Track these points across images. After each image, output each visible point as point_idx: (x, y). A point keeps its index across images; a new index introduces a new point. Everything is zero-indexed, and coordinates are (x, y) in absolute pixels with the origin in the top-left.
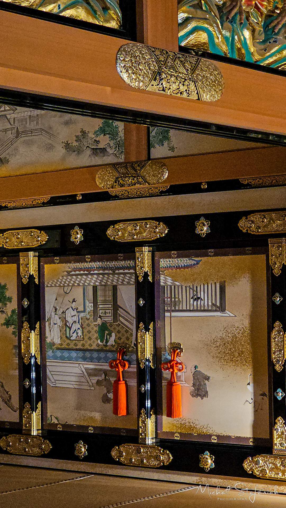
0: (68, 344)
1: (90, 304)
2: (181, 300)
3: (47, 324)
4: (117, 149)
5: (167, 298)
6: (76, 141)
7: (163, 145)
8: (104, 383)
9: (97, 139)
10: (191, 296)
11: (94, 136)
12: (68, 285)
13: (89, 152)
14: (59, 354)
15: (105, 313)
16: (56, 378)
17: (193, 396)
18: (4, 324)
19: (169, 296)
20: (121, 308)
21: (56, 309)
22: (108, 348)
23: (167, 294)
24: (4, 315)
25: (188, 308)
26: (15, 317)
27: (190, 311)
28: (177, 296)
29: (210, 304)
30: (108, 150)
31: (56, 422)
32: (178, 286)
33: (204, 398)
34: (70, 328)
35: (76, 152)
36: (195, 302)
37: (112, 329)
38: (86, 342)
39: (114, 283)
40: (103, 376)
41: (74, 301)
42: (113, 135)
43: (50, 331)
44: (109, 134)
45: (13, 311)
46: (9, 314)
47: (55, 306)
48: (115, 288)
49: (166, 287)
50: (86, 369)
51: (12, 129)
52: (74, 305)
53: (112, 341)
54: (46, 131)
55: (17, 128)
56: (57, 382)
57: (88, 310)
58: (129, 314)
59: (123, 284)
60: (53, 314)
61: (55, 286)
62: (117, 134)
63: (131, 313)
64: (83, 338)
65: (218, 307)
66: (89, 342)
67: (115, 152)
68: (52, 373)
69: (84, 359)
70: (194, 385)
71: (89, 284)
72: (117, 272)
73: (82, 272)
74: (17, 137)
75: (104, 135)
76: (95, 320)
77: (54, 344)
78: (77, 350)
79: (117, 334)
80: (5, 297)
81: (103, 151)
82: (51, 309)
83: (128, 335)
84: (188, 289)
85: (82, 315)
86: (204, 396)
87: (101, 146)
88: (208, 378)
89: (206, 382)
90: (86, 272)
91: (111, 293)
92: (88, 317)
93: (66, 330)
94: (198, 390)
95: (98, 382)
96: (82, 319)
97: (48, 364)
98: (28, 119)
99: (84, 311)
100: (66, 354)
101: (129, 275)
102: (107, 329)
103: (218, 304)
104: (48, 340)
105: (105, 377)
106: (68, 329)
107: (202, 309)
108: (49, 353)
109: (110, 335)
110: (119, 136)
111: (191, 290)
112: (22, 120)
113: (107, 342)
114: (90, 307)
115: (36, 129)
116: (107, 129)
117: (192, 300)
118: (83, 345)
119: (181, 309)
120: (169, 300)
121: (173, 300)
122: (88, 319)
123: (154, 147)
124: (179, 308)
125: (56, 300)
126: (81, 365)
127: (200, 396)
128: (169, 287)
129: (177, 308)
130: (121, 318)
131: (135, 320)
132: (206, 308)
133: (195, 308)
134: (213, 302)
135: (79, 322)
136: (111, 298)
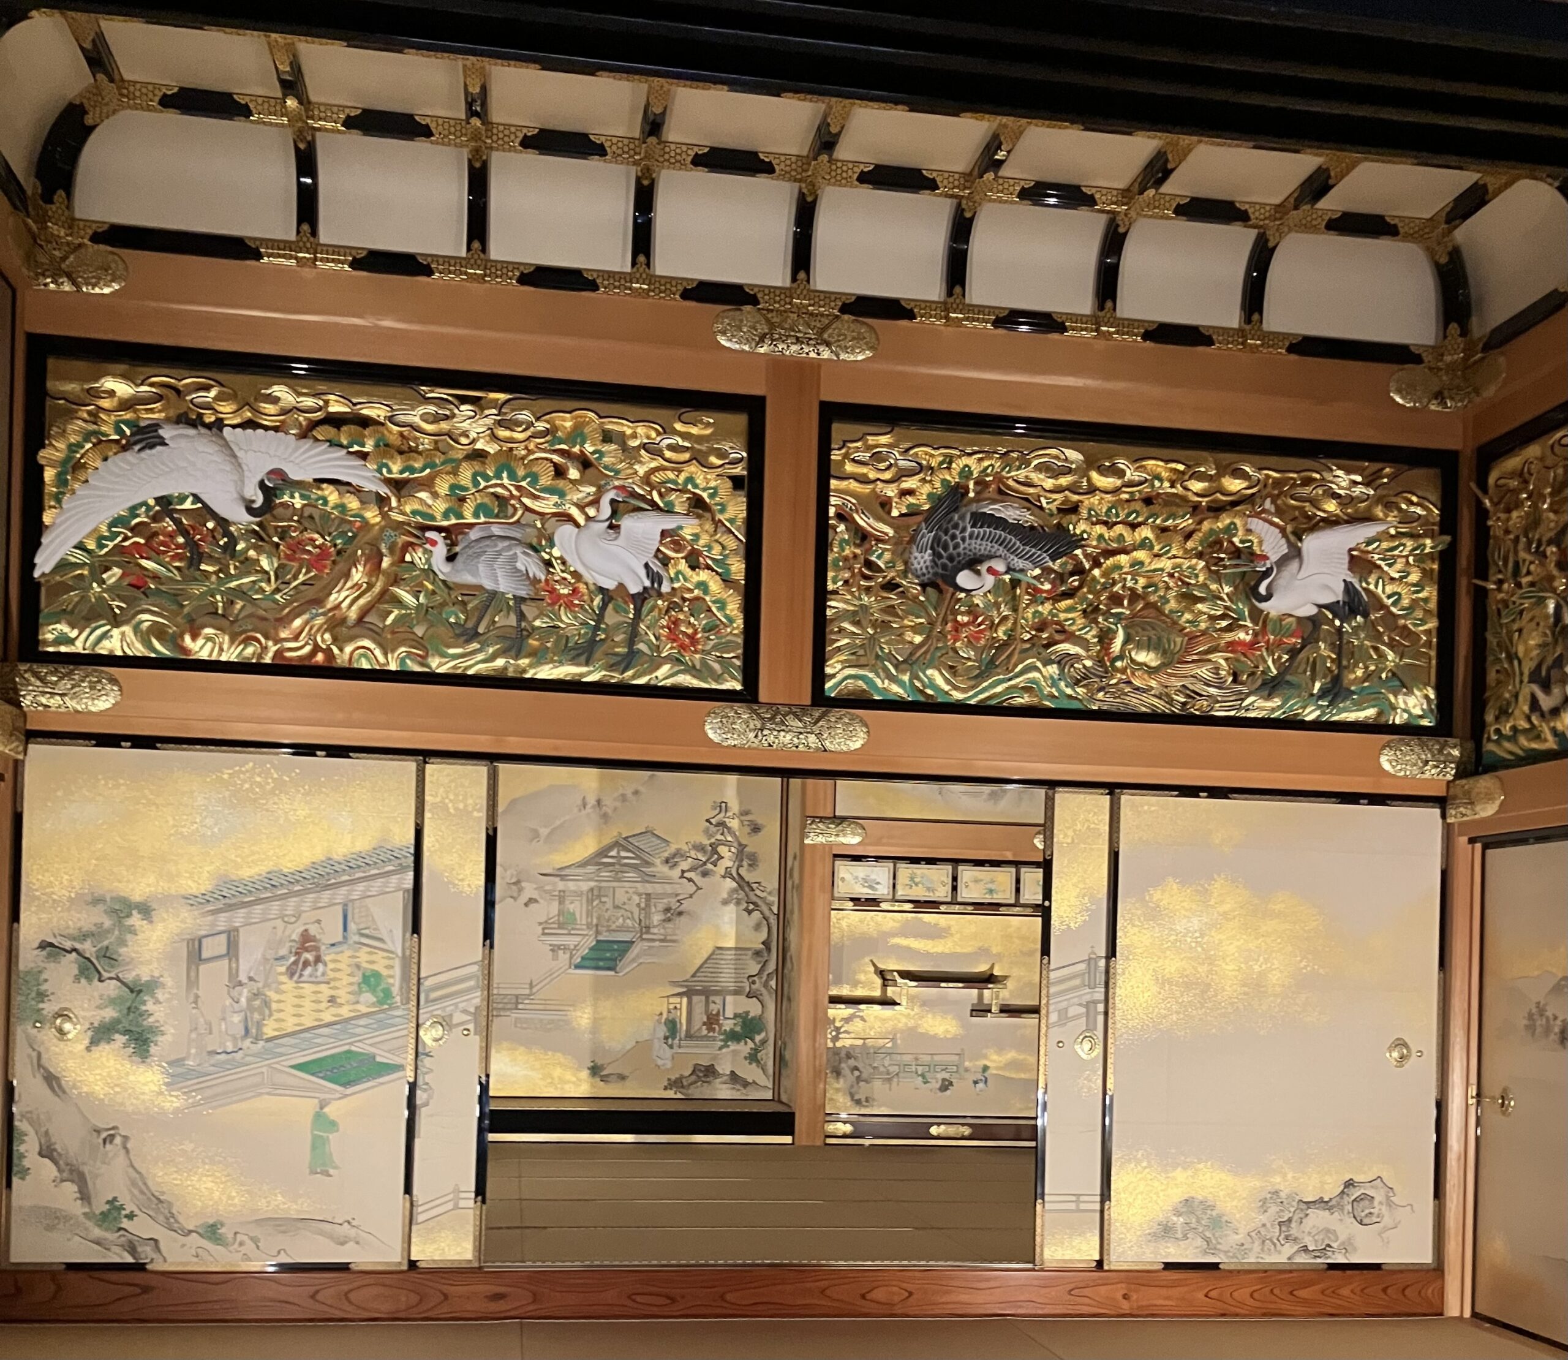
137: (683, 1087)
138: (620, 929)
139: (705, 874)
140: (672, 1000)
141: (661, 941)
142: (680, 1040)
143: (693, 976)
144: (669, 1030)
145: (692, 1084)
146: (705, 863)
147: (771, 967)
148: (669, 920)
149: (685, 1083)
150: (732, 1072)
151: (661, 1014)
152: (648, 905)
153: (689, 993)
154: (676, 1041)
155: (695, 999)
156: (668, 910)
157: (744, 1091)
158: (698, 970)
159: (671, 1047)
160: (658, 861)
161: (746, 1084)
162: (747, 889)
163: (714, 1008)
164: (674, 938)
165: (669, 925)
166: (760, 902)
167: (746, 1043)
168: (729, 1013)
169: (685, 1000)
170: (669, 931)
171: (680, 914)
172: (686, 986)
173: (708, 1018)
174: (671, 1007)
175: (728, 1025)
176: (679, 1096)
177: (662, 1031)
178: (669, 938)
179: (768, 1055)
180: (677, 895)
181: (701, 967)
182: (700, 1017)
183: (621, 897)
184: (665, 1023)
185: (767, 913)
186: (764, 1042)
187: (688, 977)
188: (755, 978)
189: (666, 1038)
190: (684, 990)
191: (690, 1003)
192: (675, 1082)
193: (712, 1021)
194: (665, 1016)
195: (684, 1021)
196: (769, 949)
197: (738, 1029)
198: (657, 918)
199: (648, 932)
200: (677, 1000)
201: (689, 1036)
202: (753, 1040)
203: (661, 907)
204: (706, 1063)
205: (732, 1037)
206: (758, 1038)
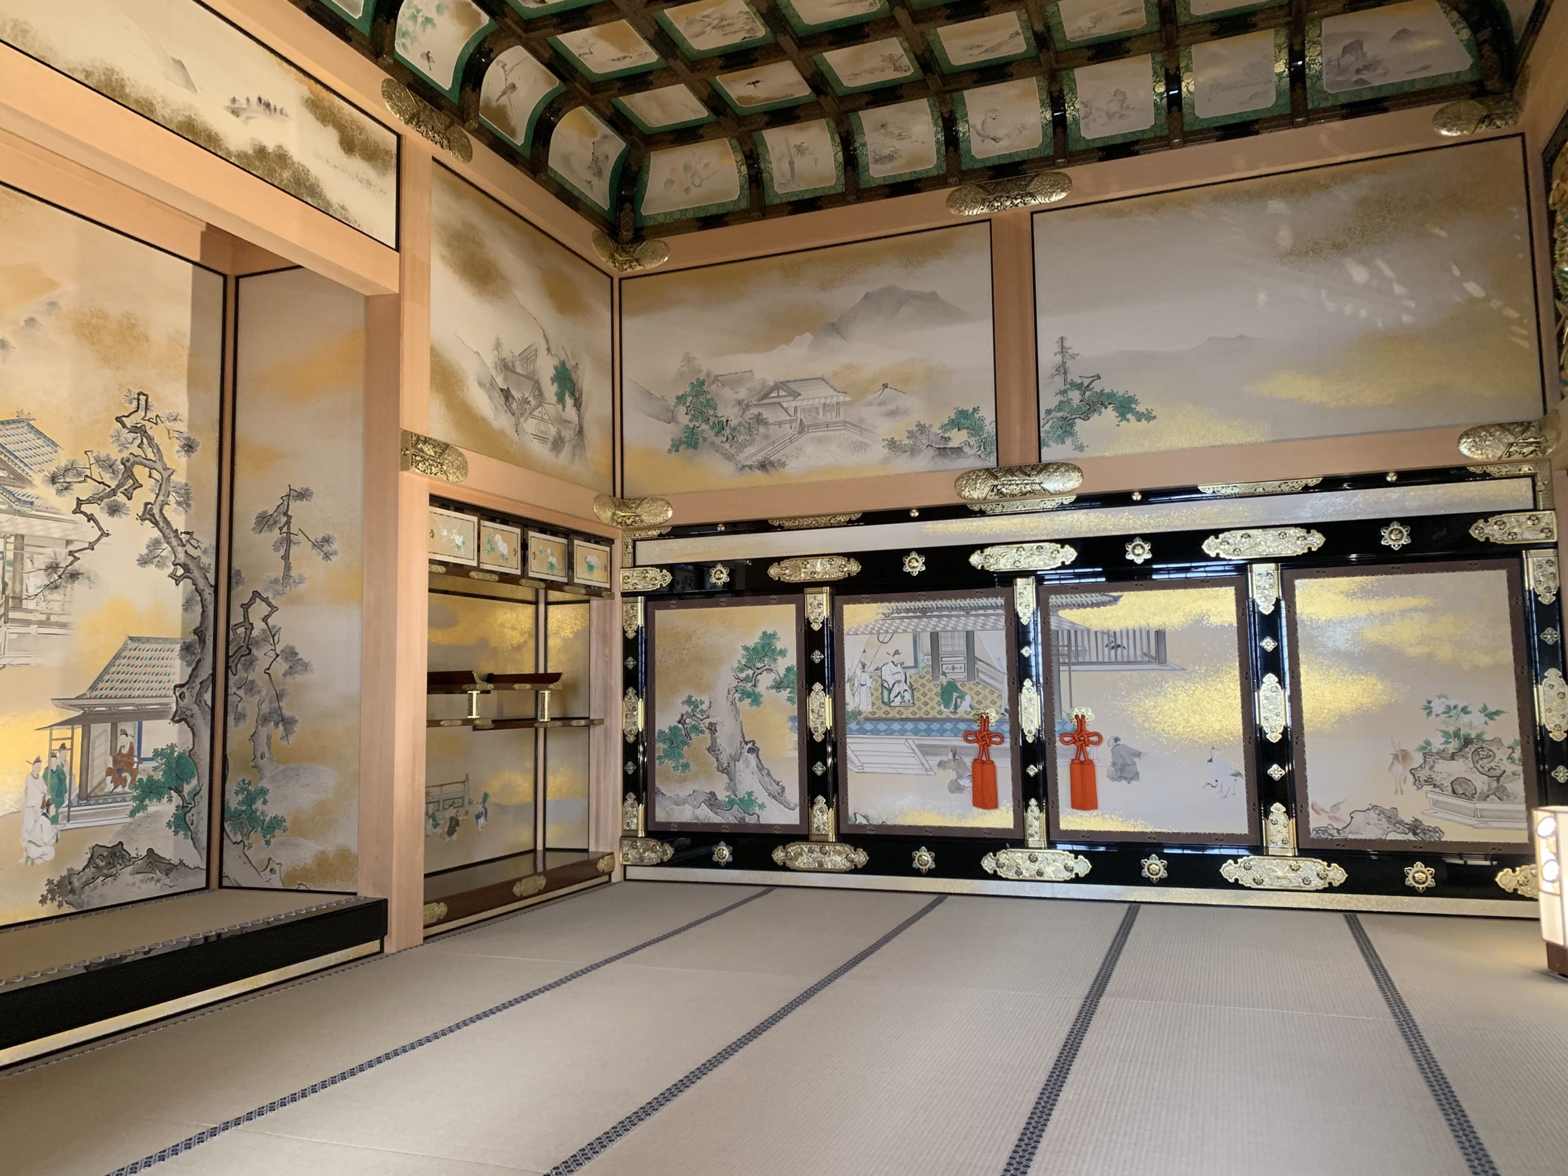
0: (887, 713)
1: (926, 657)
2: (1087, 648)
3: (847, 686)
4: (982, 448)
5: (1063, 646)
6: (908, 437)
7: (1063, 442)
8: (952, 764)
9: (946, 435)
10: (1106, 642)
11: (940, 431)
12: (887, 632)
13: (931, 452)
14: (868, 726)
15: (953, 668)
16: (863, 759)
17: (1113, 779)
18: (772, 687)
19: (1066, 643)
20: (981, 661)
21: (864, 666)
22: (957, 716)
23: (1063, 640)
24: (773, 676)
25: (1100, 659)
26: (793, 677)
27: (1103, 663)
28: (1080, 643)
29: (1139, 653)
30: (966, 449)
31: (864, 822)
32: (1082, 631)
33: (1133, 782)
34: (890, 691)
35: (907, 454)
36: (1113, 652)
37: (965, 689)
38: (920, 709)
39: (969, 628)
40: (951, 756)
41: (897, 653)
42: (973, 429)
43: (853, 695)
44: (967, 428)
45: (788, 670)
46: (782, 672)
47: (863, 660)
48: (970, 636)
49: (1060, 632)
50: (919, 746)
51: (791, 422)
52: (896, 659)
53: (964, 706)
54: (853, 425)
55: (801, 420)
56: (865, 765)
57: (921, 664)
58: (995, 668)
59: (983, 628)
60: (859, 671)
61: (863, 633)
62: (982, 429)
63: (998, 668)
64: (913, 703)
65: (1152, 657)
66: (924, 709)
67: (979, 453)
68: (856, 753)
69: (916, 732)
70: (1114, 764)
71: (924, 630)
72: (973, 612)
73: (911, 614)
74: (800, 433)
75: (959, 429)
76: (935, 677)
77: (860, 713)
78: (902, 720)
79: (975, 696)
80: (774, 650)
81: (958, 450)
82: (854, 667)
83: (994, 696)
84: (1099, 635)
85: (909, 672)
86: (1132, 778)
87: (953, 444)
88: (1139, 755)
89: (1136, 760)
90: (918, 614)
91: (963, 642)
92: (923, 673)
93: (882, 694)
94: (1122, 770)
95: (941, 764)
96: (911, 677)
97: (848, 740)
98: (821, 410)
99: (916, 666)
100: (882, 726)
101: (994, 617)
102: (956, 689)
103: (1153, 653)
104: (850, 708)
105: (954, 756)
106: (886, 692)
107: (1126, 660)
108: (852, 725)
109: (962, 697)
110: (986, 431)
111: (1106, 637)
112: (810, 410)
113: (956, 707)
114: (925, 660)
115: (836, 423)
116: (963, 421)
117: (1106, 650)
118: (914, 713)
119: (1087, 660)
120: (1066, 649)
121: (1073, 648)
122: (922, 677)
123: (1048, 445)
124: (1084, 658)
125: (864, 652)
126: (911, 742)
127: (1125, 778)
128: (1065, 632)
129: (1080, 660)
130: (980, 675)
131: (1006, 677)
132: (1132, 659)
133: (1113, 659)
134: (1145, 651)
135: (906, 682)
136: (964, 648)
137: (72, 891)
139: (113, 511)
140: (58, 733)
141: (41, 624)
142: (69, 806)
143: (93, 688)
144: (52, 789)
145: (86, 884)
146: (114, 492)
147: (206, 672)
148: (54, 587)
149: (77, 884)
150: (150, 851)
151: (38, 761)
152: (18, 558)
153: (86, 719)
154: (63, 810)
155: (96, 729)
156: (52, 568)
157: (167, 881)
158: (100, 679)
159: (54, 820)
160: (38, 478)
161: (169, 868)
162: (174, 542)
163: (125, 743)
164: (63, 619)
165: (56, 596)
166: (192, 566)
167: (170, 800)
168: (147, 751)
169: (79, 731)
170: (56, 607)
171: (74, 576)
172: (81, 707)
173: (115, 762)
174: (56, 745)
175: (147, 770)
176: (67, 909)
178: (53, 618)
179: (199, 816)
180: (69, 542)
181: (106, 670)
182: (102, 759)
184: (45, 777)
185: (201, 583)
186: (195, 794)
187: (83, 689)
188: (184, 689)
189: (46, 805)
190: (77, 713)
191: (86, 735)
192: (60, 885)
193: (121, 765)
194: (44, 765)
195: (76, 771)
196: (202, 641)
197: (159, 776)
198: (34, 582)
199: (18, 608)
200: (66, 732)
201: (85, 797)
202: (179, 792)
203: (41, 562)
204: (109, 841)
205: (150, 790)
206: (187, 788)
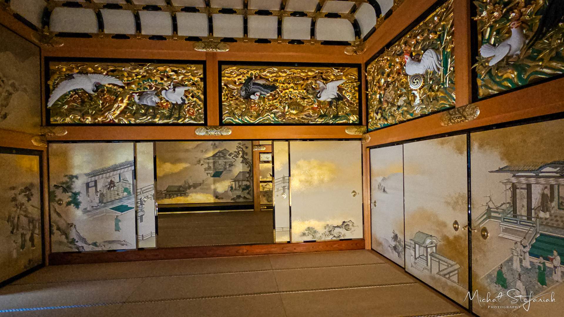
138: (220, 169)
139: (237, 157)
141: (229, 171)
142: (234, 191)
143: (236, 178)
146: (237, 155)
147: (251, 175)
148: (229, 167)
149: (235, 199)
150: (244, 196)
151: (229, 186)
152: (226, 164)
153: (235, 181)
156: (229, 165)
159: (232, 192)
160: (227, 155)
161: (247, 199)
162: (245, 160)
163: (240, 184)
164: (231, 170)
166: (248, 162)
167: (247, 191)
168: (243, 185)
171: (232, 165)
174: (231, 184)
176: (234, 202)
177: (230, 189)
179: (251, 193)
180: (231, 162)
181: (237, 176)
182: (237, 186)
183: (220, 163)
185: (249, 164)
186: (250, 190)
187: (234, 178)
188: (248, 178)
189: (231, 190)
192: (233, 199)
193: (240, 186)
196: (250, 172)
198: (227, 167)
199: (226, 169)
204: (239, 195)
205: (244, 189)
206: (249, 189)
